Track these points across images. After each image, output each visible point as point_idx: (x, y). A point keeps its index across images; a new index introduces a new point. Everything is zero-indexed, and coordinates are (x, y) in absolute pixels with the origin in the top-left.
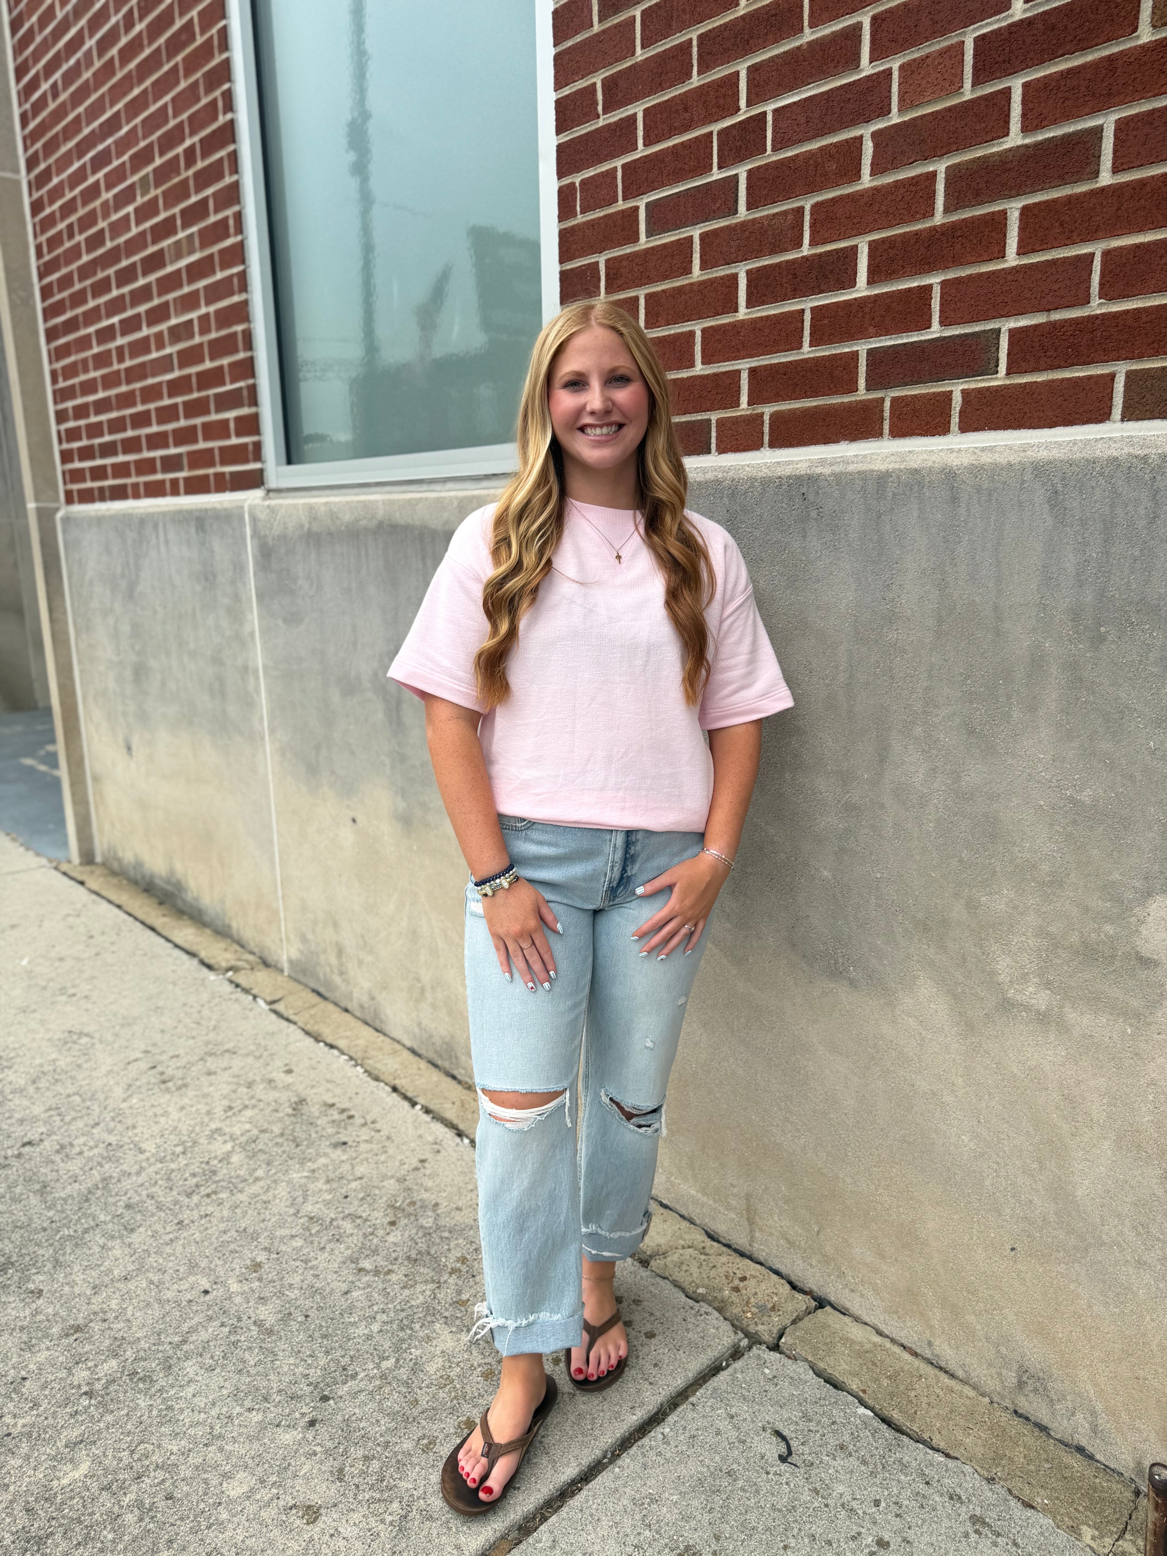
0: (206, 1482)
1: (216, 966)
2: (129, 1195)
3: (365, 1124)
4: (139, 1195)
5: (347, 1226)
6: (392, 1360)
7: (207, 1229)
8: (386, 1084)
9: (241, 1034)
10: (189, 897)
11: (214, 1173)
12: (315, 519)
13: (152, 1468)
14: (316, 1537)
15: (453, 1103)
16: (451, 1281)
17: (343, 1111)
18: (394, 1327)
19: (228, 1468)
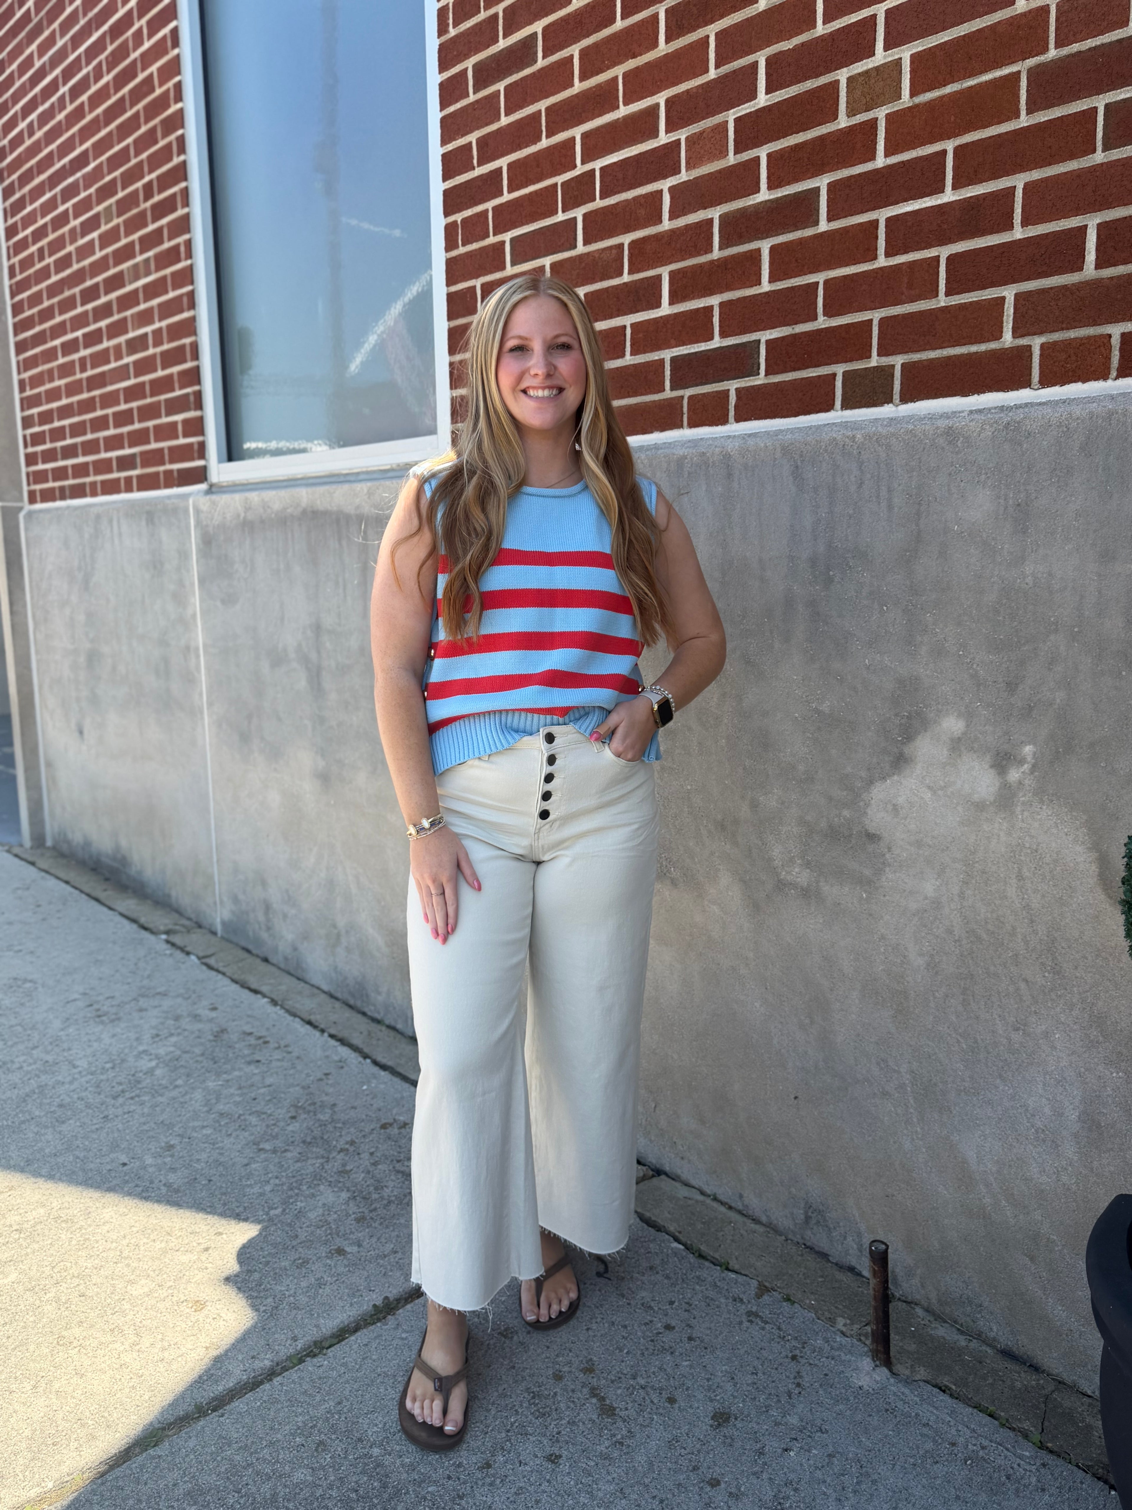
0: (113, 1286)
1: (155, 930)
2: (62, 1098)
3: (279, 1048)
4: (71, 1097)
5: (254, 1120)
6: (280, 1210)
7: (129, 1121)
8: (302, 1019)
9: (173, 981)
10: (133, 871)
12: (250, 508)
13: (68, 1277)
14: (201, 1319)
15: (361, 1033)
16: (339, 1157)
17: (260, 1038)
18: (285, 1188)
19: (132, 1277)
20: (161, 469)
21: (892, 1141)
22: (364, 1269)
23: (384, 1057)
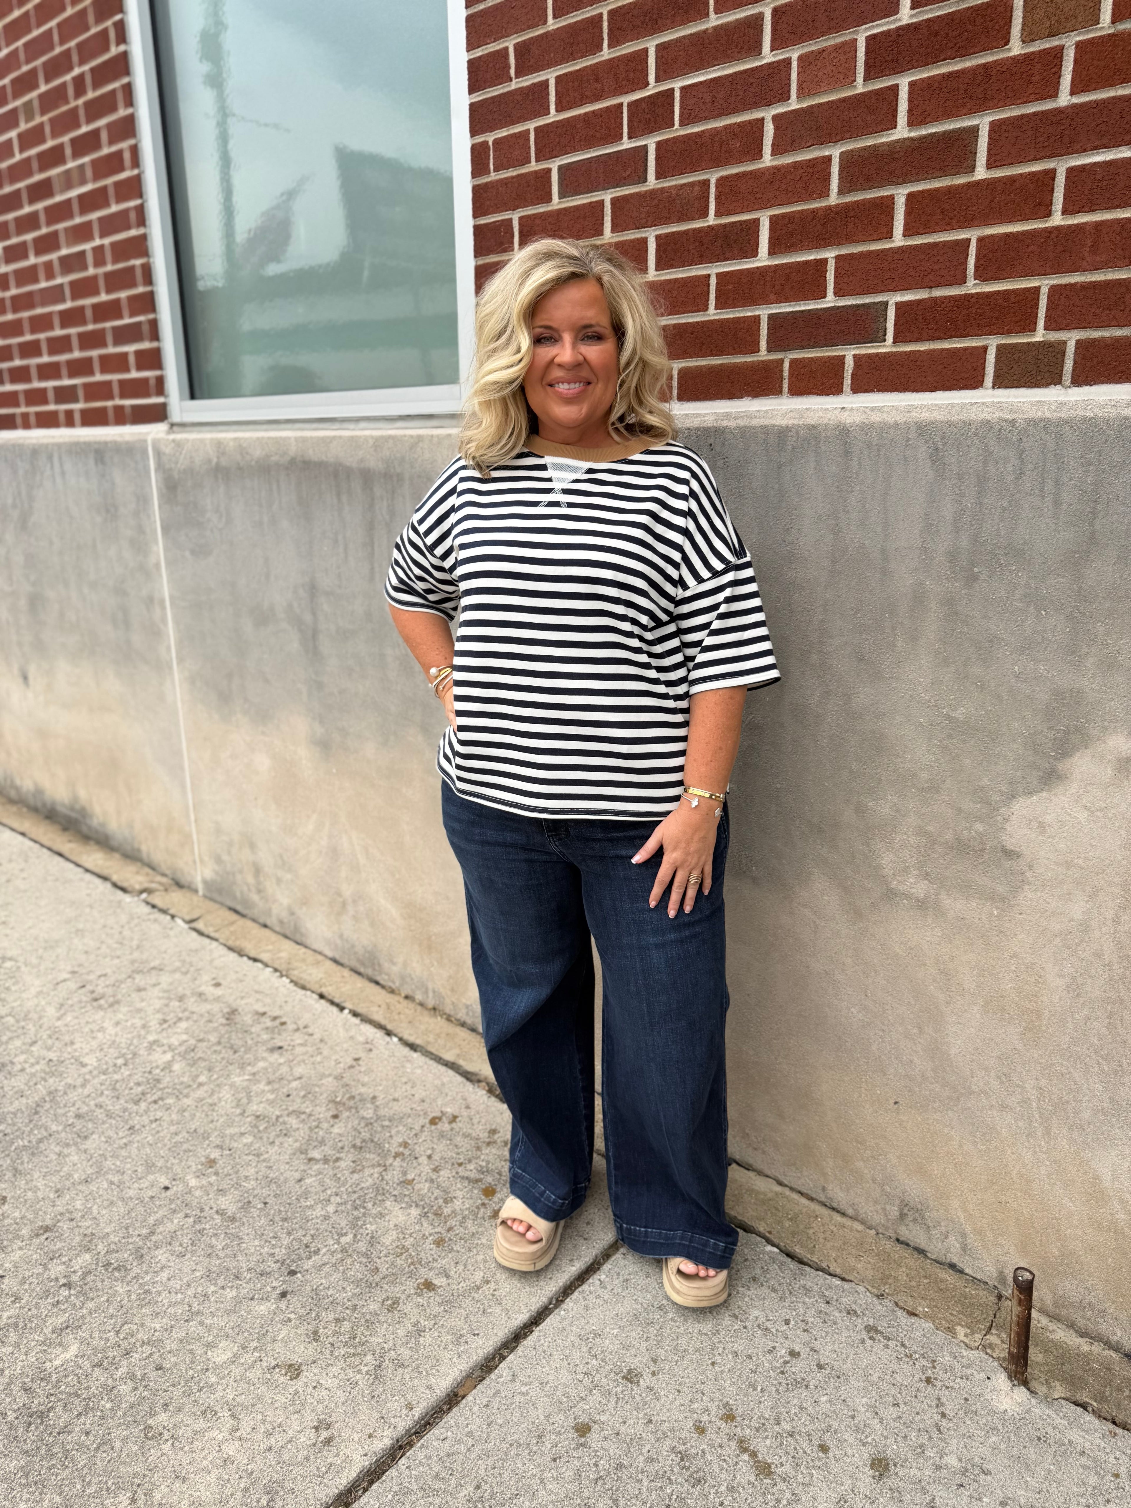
0: (191, 1352)
1: (130, 889)
2: (77, 1106)
3: (298, 1030)
4: (88, 1105)
5: (293, 1122)
6: (351, 1236)
7: (158, 1132)
8: (313, 992)
9: (165, 952)
10: (95, 823)
11: (158, 1081)
12: (223, 454)
13: (138, 1344)
14: (300, 1390)
15: (379, 1006)
16: (396, 1163)
17: (275, 1018)
18: (349, 1207)
19: (210, 1338)
20: (109, 404)
21: (1009, 1152)
22: (460, 1307)
23: (410, 1035)
